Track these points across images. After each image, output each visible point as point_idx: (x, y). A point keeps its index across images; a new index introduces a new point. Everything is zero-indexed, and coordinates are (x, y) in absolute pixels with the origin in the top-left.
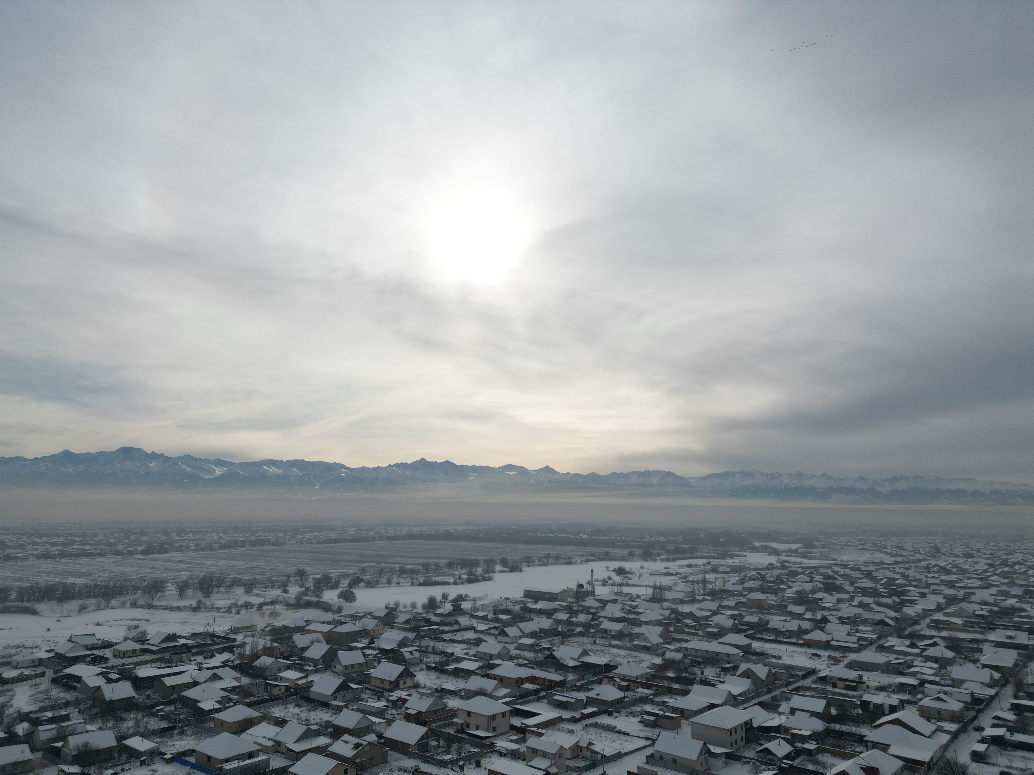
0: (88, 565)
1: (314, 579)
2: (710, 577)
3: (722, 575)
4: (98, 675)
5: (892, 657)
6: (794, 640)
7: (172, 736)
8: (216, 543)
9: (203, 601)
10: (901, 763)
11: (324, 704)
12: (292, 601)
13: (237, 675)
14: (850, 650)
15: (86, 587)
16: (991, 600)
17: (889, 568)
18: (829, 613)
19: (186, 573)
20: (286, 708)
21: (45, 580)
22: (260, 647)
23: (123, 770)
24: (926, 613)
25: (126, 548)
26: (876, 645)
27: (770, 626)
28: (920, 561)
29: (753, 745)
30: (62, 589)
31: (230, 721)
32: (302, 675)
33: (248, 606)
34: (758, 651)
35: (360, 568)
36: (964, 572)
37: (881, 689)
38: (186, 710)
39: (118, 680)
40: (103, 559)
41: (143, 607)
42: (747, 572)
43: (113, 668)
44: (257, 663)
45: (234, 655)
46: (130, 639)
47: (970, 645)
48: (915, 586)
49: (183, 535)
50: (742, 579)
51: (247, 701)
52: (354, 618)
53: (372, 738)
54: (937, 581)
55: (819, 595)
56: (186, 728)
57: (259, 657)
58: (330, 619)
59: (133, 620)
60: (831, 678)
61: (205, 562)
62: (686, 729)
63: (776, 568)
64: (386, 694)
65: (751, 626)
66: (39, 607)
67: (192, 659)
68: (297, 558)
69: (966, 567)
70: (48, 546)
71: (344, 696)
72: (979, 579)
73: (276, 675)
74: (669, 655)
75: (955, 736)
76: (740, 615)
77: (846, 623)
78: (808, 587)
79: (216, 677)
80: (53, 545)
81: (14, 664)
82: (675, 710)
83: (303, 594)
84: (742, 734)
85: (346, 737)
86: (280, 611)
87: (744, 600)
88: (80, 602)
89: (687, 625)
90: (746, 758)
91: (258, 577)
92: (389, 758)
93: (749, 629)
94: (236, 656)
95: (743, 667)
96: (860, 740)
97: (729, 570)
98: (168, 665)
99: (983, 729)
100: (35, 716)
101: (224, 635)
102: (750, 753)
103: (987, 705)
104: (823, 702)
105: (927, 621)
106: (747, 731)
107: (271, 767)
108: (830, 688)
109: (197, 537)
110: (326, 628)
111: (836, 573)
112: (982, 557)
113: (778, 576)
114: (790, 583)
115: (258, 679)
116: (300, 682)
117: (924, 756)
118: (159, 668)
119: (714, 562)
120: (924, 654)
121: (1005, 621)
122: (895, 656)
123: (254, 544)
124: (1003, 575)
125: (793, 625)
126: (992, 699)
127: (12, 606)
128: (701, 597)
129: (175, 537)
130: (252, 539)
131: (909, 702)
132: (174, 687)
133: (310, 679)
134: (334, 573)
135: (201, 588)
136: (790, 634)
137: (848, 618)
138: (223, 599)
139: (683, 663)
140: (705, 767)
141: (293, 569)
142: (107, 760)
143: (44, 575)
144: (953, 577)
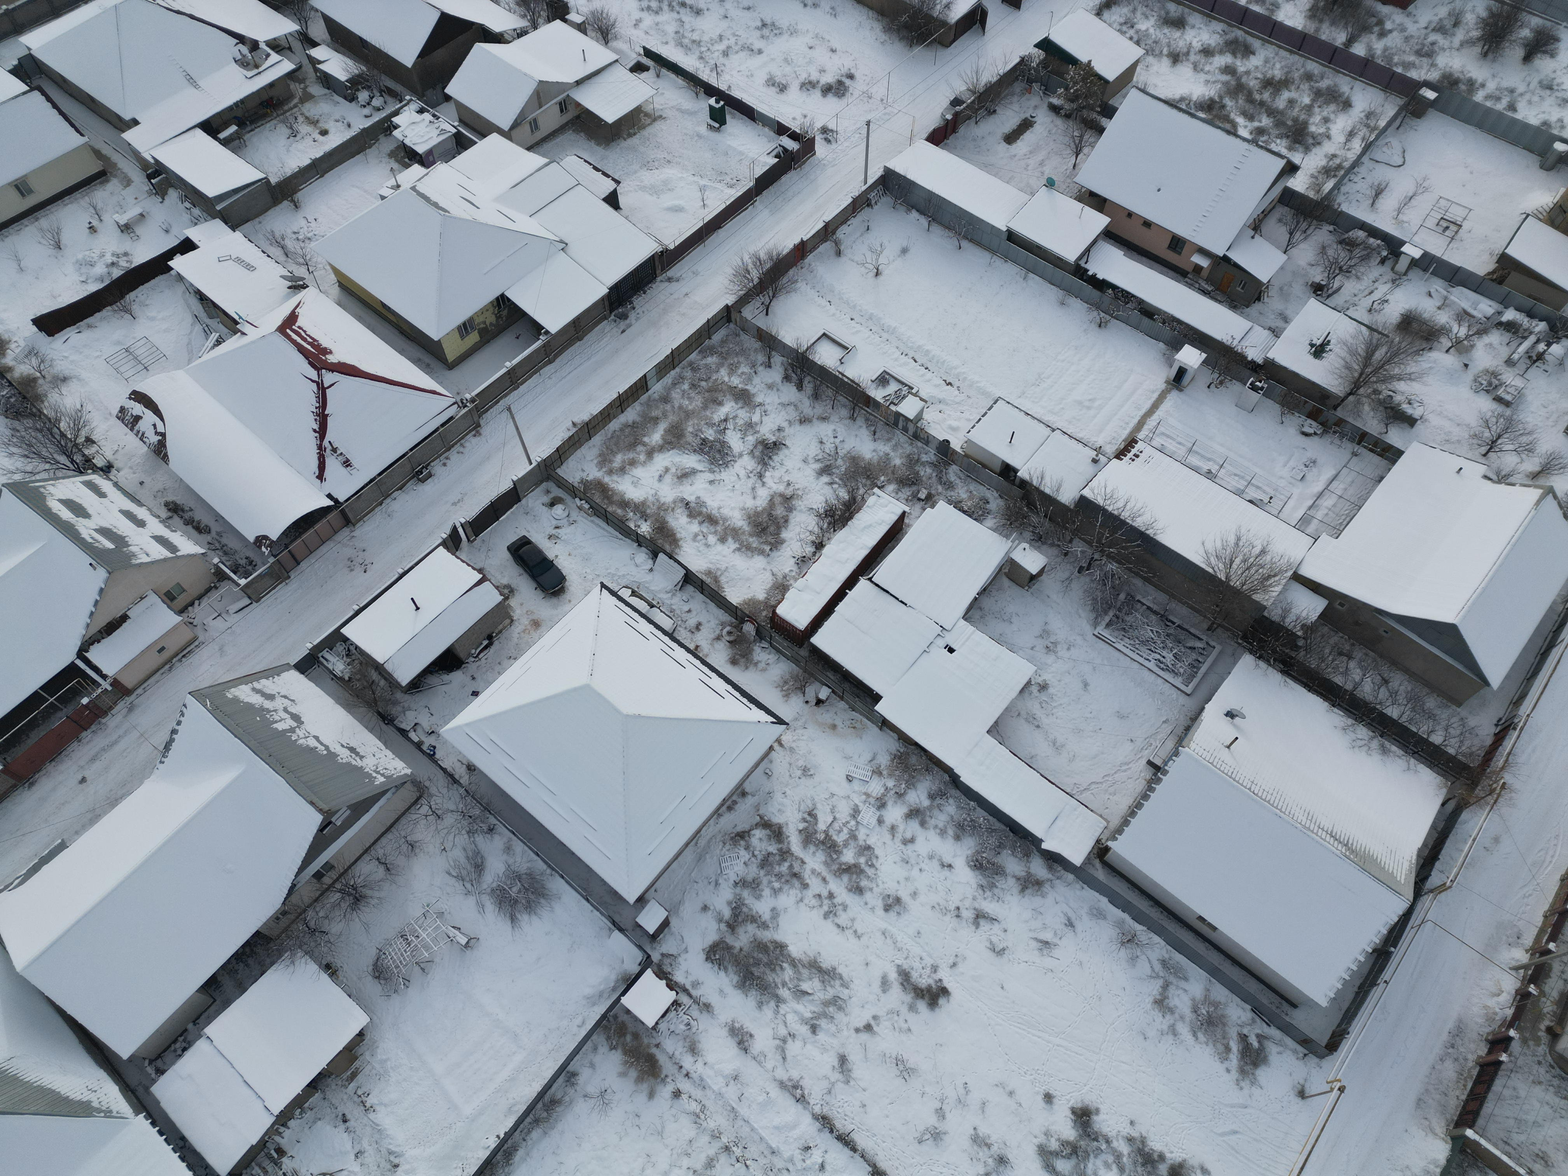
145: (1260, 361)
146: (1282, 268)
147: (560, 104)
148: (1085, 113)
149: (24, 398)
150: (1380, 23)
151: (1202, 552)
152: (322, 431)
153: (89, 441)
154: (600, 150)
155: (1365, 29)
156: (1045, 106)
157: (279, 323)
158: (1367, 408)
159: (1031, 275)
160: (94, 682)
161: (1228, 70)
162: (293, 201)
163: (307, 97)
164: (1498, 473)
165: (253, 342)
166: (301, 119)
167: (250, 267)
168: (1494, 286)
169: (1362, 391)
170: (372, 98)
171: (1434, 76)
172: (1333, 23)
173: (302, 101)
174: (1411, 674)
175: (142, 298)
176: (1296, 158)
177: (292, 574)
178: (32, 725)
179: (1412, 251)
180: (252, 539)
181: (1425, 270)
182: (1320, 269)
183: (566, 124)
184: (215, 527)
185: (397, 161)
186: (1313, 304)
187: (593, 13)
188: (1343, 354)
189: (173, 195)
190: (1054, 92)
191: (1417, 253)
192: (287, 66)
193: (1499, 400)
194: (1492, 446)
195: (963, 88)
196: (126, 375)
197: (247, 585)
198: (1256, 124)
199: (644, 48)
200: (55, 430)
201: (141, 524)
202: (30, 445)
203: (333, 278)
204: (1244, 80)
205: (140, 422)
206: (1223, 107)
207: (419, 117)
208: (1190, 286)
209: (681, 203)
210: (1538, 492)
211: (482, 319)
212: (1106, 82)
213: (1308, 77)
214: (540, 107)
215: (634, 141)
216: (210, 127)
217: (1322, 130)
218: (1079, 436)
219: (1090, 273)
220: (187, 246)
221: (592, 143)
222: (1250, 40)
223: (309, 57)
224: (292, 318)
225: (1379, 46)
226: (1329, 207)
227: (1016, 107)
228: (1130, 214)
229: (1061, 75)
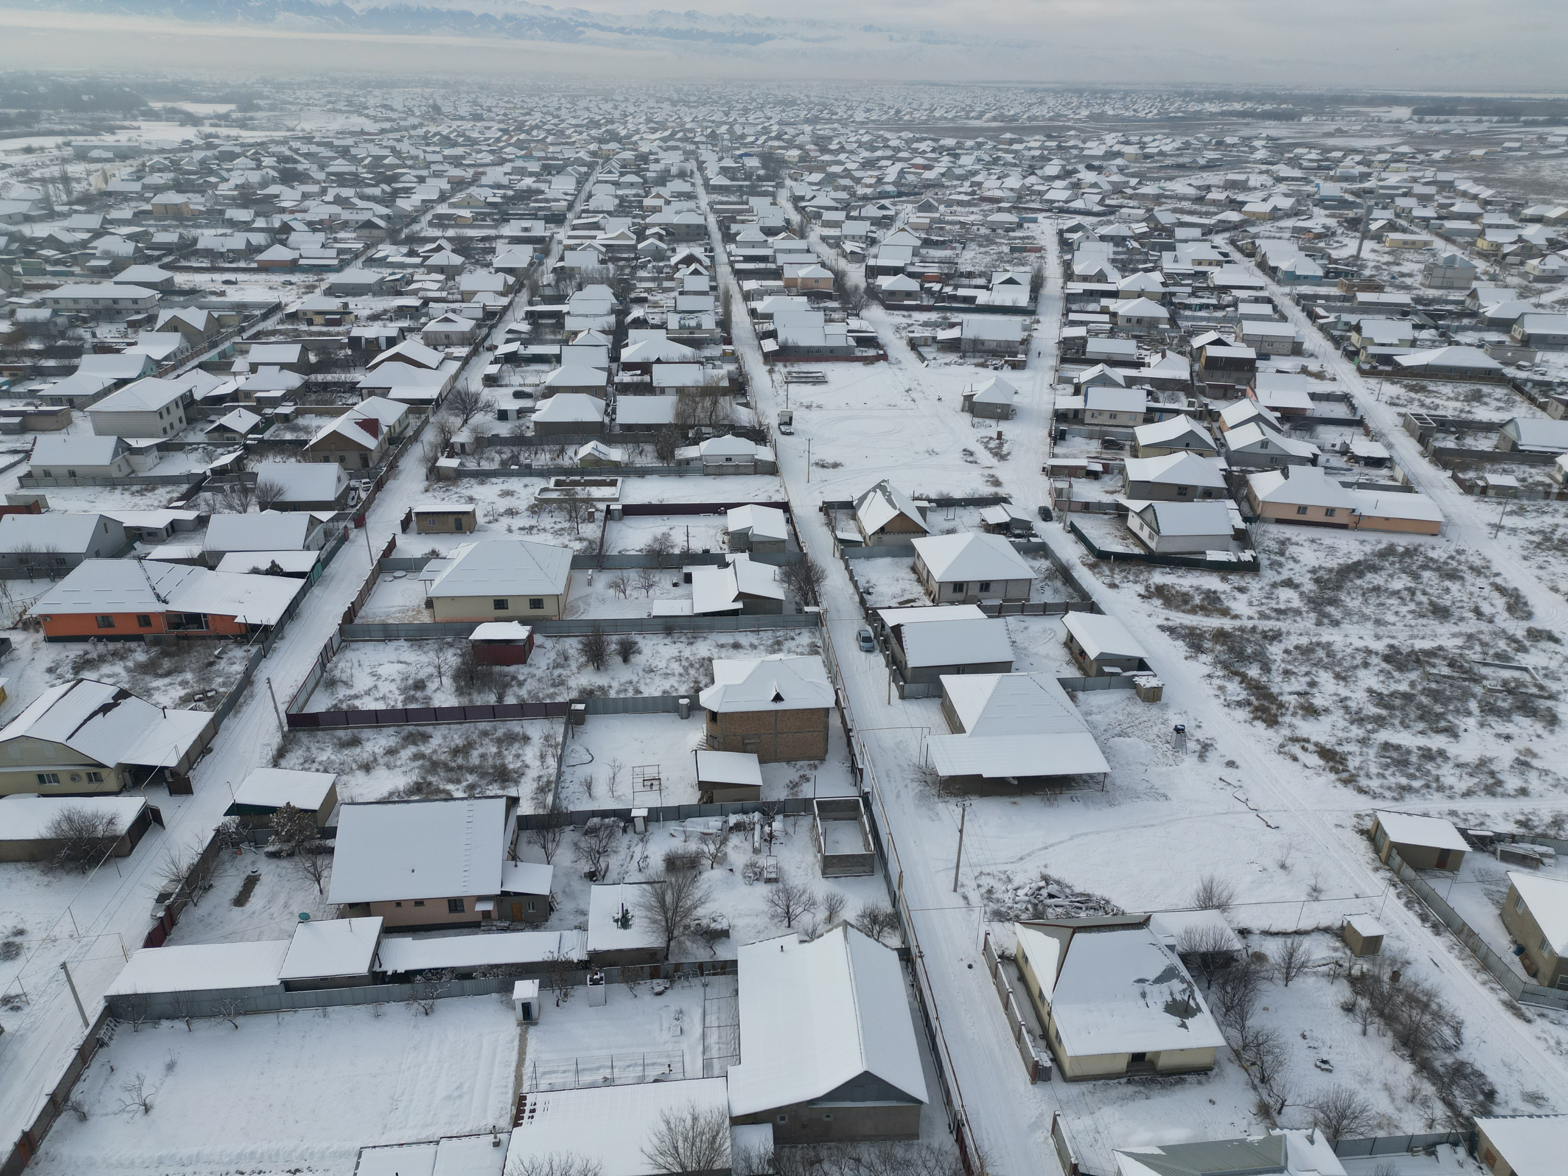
2: (76, 169)
3: (99, 166)
5: (386, 273)
6: (242, 264)
10: (406, 406)
14: (327, 269)
16: (505, 181)
17: (373, 141)
18: (291, 216)
24: (427, 205)
26: (363, 258)
27: (200, 245)
28: (414, 127)
29: (200, 426)
34: (186, 287)
36: (472, 142)
37: (374, 318)
42: (147, 157)
47: (481, 245)
48: (410, 167)
50: (139, 171)
54: (439, 158)
55: (273, 189)
60: (305, 313)
62: (82, 423)
63: (197, 147)
65: (168, 248)
69: (475, 135)
72: (491, 152)
74: (23, 315)
75: (466, 361)
76: (146, 233)
77: (319, 230)
78: (254, 177)
82: (55, 400)
84: (181, 412)
87: (148, 207)
89: (47, 260)
90: (190, 444)
93: (164, 255)
95: (164, 316)
96: (352, 388)
97: (110, 155)
99: (496, 347)
102: (197, 436)
103: (501, 318)
104: (298, 347)
105: (429, 216)
106: (186, 407)
108: (304, 327)
111: (296, 151)
112: (493, 120)
113: (203, 162)
114: (224, 174)
117: (431, 392)
119: (79, 141)
120: (427, 263)
121: (520, 209)
122: (390, 271)
124: (519, 144)
125: (238, 241)
126: (506, 309)
128: (66, 208)
131: (411, 330)
136: (236, 255)
137: (321, 222)
139: (55, 324)
140: (126, 470)
144: (459, 151)
145: (585, 957)
146: (554, 876)
148: (307, 844)
150: (514, 678)
151: (646, 1160)
155: (506, 686)
156: (263, 857)
158: (688, 943)
159: (330, 1009)
161: (417, 757)
164: (807, 934)
168: (709, 806)
169: (676, 933)
171: (574, 695)
172: (480, 692)
174: (870, 1138)
176: (512, 792)
179: (639, 813)
181: (658, 820)
182: (583, 861)
186: (596, 890)
188: (644, 913)
190: (266, 842)
191: (644, 813)
193: (769, 881)
194: (789, 917)
195: (165, 882)
198: (465, 784)
204: (435, 758)
206: (430, 784)
208: (489, 931)
210: (840, 929)
212: (314, 811)
213: (485, 734)
217: (519, 764)
218: (466, 1131)
219: (390, 973)
222: (421, 729)
225: (523, 692)
226: (560, 814)
227: (232, 872)
228: (398, 903)
229: (266, 826)
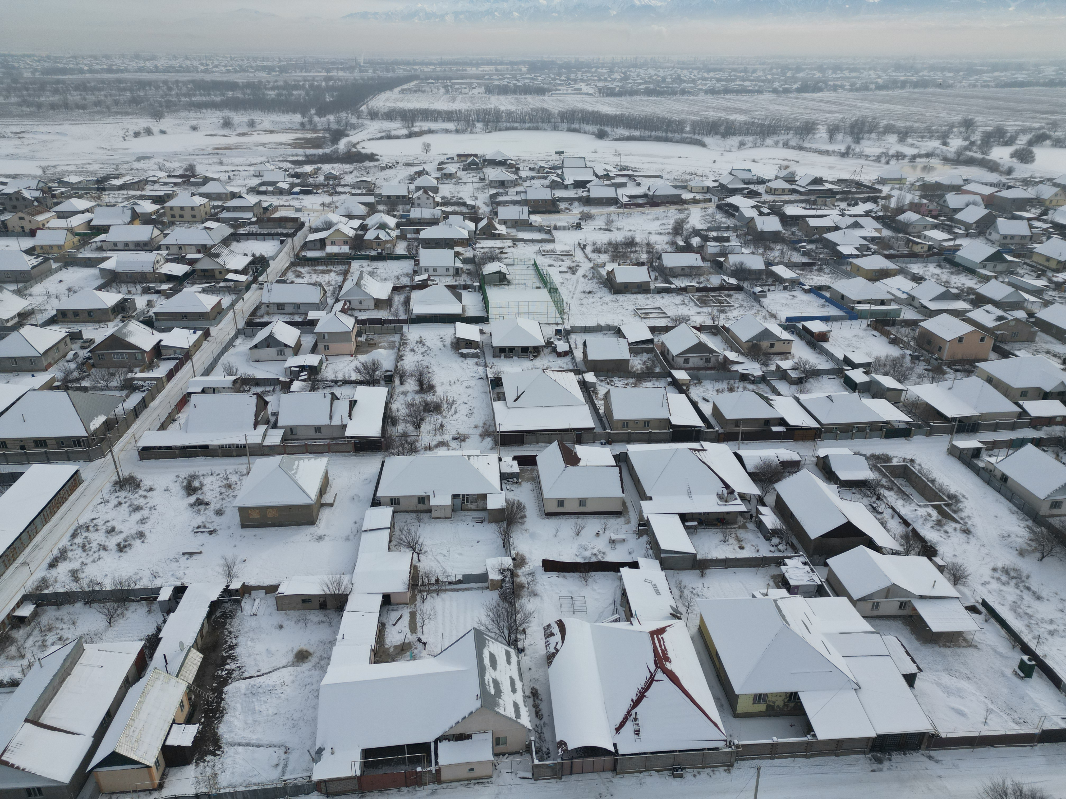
0: (747, 102)
1: (983, 132)
4: (752, 207)
7: (811, 271)
8: (872, 83)
9: (853, 147)
11: (970, 270)
12: (951, 156)
13: (879, 226)
15: (745, 124)
19: (838, 115)
20: (925, 267)
21: (712, 115)
22: (907, 202)
23: (769, 290)
25: (782, 85)
30: (725, 124)
31: (867, 268)
32: (949, 237)
33: (899, 156)
35: (1050, 122)
38: (826, 250)
39: (768, 214)
40: (761, 97)
41: (794, 148)
43: (764, 202)
44: (901, 217)
45: (878, 206)
46: (781, 178)
49: (839, 72)
51: (886, 252)
52: (1027, 182)
53: (1021, 314)
56: (824, 267)
57: (904, 212)
58: (995, 181)
59: (784, 160)
61: (859, 104)
64: (1050, 274)
66: (707, 140)
67: (836, 204)
68: (965, 105)
70: (714, 82)
71: (995, 266)
73: (920, 232)
79: (856, 225)
80: (719, 80)
81: (689, 188)
83: (967, 148)
85: (989, 307)
86: (935, 166)
88: (740, 138)
91: (916, 125)
92: (1037, 339)
94: (880, 207)
98: (813, 207)
100: (705, 233)
101: (870, 185)
107: (901, 317)
109: (853, 74)
110: (988, 191)
115: (900, 233)
116: (946, 244)
118: (805, 208)
123: (916, 85)
127: (687, 138)
129: (830, 74)
130: (915, 79)
132: (817, 228)
133: (958, 242)
134: (1011, 126)
135: (852, 133)
138: (873, 146)
141: (958, 118)
142: (758, 279)
143: (711, 110)
147: (902, 603)
149: (513, 593)
152: (636, 703)
153: (524, 631)
154: (917, 644)
157: (653, 629)
160: (430, 762)
162: (702, 572)
163: (744, 527)
165: (633, 631)
166: (733, 535)
167: (658, 592)
170: (780, 544)
173: (740, 528)
175: (596, 577)
177: (564, 778)
178: (388, 763)
180: (558, 740)
183: (900, 616)
184: (545, 719)
185: (774, 582)
187: (953, 564)
189: (645, 538)
192: (743, 508)
196: (563, 610)
197: (537, 766)
199: (983, 600)
200: (514, 616)
201: (514, 690)
202: (498, 616)
203: (698, 622)
205: (552, 637)
207: (802, 566)
209: (966, 710)
211: (774, 699)
214: (886, 597)
215: (948, 651)
216: (684, 517)
220: (634, 565)
221: (913, 637)
223: (757, 509)
224: (662, 631)
